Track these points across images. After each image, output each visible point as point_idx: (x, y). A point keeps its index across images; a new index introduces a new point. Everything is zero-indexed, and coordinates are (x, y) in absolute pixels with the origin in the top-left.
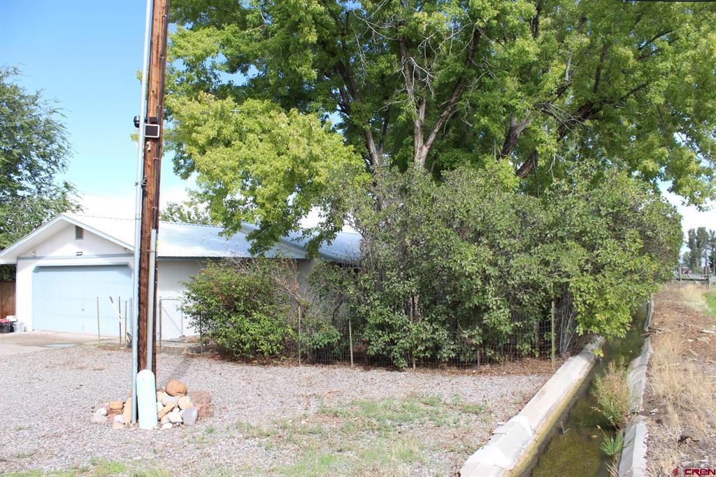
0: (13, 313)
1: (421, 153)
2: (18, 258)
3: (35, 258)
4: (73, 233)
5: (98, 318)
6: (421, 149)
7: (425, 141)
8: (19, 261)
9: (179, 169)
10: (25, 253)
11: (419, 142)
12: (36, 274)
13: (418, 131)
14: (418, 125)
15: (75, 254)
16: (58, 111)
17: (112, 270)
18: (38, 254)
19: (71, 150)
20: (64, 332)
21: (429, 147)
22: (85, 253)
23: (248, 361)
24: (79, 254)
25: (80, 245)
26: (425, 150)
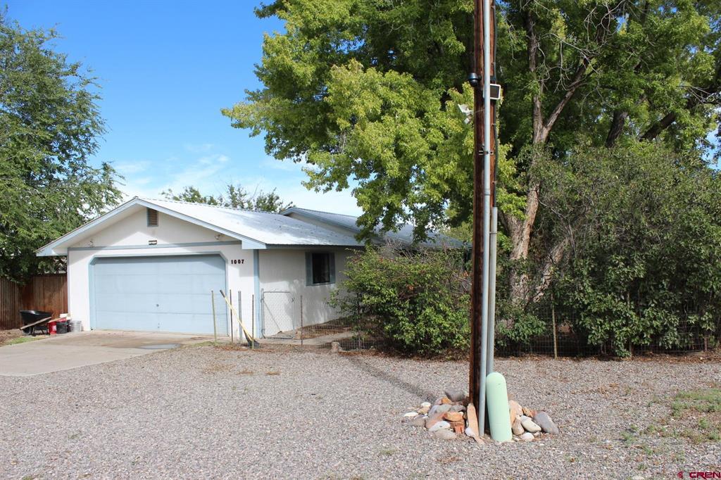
0: (66, 311)
1: (541, 133)
2: (69, 249)
3: (92, 248)
4: (144, 219)
5: (214, 315)
6: (541, 131)
7: (545, 123)
8: (70, 252)
9: (271, 147)
10: (78, 243)
11: (538, 124)
12: (93, 266)
13: (538, 112)
14: (538, 106)
15: (148, 243)
16: (92, 81)
17: (191, 261)
18: (96, 245)
19: (106, 127)
20: (133, 331)
21: (549, 129)
22: (160, 242)
23: (439, 358)
24: (153, 243)
25: (153, 234)
26: (546, 131)
